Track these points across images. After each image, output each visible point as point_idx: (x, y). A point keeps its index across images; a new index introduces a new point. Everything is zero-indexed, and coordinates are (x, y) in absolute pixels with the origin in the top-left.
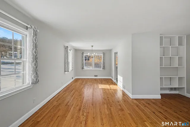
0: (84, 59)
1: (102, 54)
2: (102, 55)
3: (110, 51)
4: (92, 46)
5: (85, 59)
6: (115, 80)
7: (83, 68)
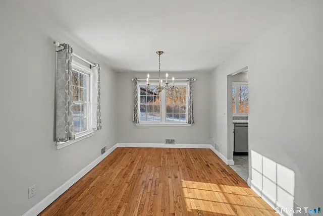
0: (139, 96)
1: (185, 84)
2: (187, 85)
3: (210, 73)
4: (160, 53)
5: (141, 97)
6: (228, 158)
7: (135, 121)
